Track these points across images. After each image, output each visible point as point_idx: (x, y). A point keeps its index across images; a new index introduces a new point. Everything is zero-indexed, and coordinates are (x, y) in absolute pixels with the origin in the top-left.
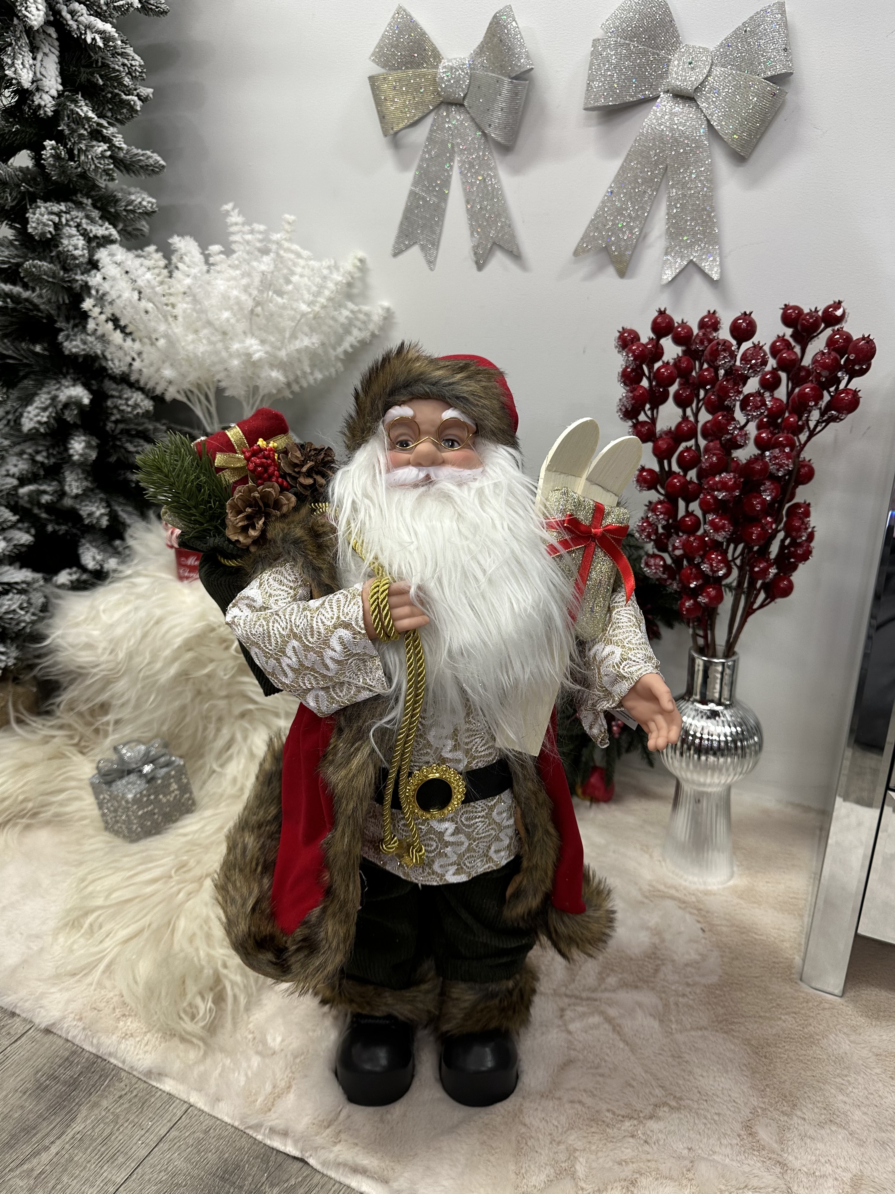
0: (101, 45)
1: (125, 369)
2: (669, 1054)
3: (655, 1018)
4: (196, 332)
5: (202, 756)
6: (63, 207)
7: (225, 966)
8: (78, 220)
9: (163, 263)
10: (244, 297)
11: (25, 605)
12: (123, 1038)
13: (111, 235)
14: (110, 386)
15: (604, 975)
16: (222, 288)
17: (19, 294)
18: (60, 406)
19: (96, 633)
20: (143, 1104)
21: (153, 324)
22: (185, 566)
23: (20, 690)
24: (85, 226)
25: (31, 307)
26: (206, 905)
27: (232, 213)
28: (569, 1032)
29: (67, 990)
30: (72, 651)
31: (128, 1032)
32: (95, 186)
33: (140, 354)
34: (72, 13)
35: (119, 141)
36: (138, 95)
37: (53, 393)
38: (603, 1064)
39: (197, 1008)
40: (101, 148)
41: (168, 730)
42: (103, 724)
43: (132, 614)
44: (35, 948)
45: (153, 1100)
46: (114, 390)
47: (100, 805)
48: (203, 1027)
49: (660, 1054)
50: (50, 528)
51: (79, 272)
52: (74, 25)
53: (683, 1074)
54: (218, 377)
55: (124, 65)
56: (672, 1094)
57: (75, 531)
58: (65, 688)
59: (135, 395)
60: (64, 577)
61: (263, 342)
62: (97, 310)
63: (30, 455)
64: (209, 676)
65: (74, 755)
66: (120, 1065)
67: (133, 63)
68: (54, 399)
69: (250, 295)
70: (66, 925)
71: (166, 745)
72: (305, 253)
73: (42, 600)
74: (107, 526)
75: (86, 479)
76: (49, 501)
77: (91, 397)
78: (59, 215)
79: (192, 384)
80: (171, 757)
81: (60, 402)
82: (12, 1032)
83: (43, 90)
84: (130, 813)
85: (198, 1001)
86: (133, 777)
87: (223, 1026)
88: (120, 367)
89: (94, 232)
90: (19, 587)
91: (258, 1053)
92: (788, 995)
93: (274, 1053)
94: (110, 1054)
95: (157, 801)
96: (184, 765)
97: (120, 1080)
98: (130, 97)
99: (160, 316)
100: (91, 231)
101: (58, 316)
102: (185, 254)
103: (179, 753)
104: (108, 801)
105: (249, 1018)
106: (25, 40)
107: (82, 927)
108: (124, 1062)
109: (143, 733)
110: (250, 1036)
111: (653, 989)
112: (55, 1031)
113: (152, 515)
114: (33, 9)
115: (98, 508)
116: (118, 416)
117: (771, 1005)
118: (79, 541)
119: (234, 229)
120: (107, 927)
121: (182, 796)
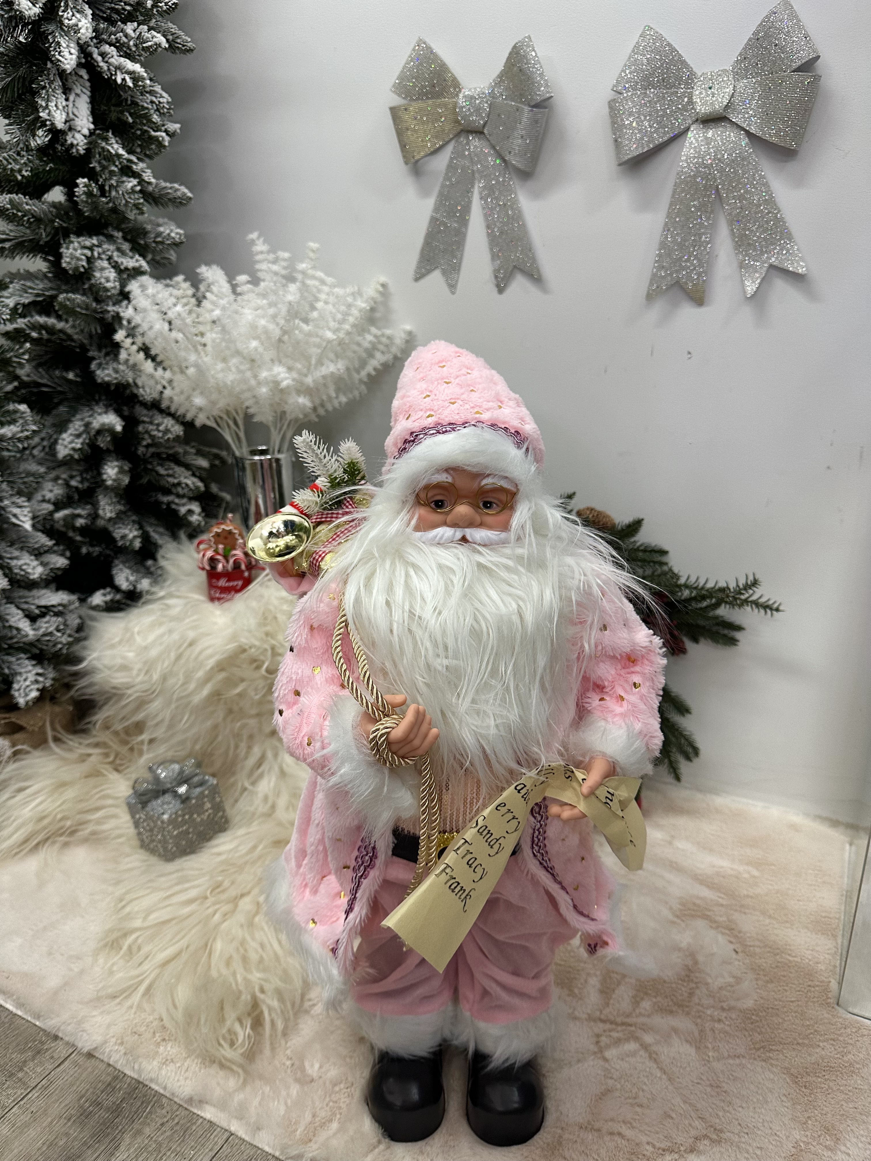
0: (131, 85)
1: (156, 395)
2: (708, 1083)
3: (691, 1044)
4: (224, 360)
5: (234, 774)
6: (95, 241)
7: (262, 991)
8: (109, 253)
9: (191, 292)
10: (271, 326)
11: (62, 627)
12: (164, 1063)
13: (141, 266)
14: (141, 412)
15: (638, 999)
16: (250, 317)
17: (53, 326)
18: (93, 433)
19: (131, 655)
20: (185, 1132)
21: (183, 354)
22: (217, 587)
23: (57, 709)
24: (116, 259)
25: (64, 337)
26: (242, 926)
27: (257, 242)
28: (606, 1060)
29: (109, 1013)
30: (107, 672)
31: (169, 1058)
32: (125, 219)
33: (170, 382)
34: (103, 55)
35: (148, 176)
36: (166, 131)
37: (87, 419)
38: (641, 1093)
39: (236, 1034)
40: (131, 183)
41: (201, 748)
42: (137, 743)
43: (166, 636)
44: (76, 970)
45: (194, 1128)
46: (145, 415)
47: (137, 824)
48: (242, 1054)
49: (698, 1083)
50: (84, 550)
51: (111, 303)
52: (104, 66)
53: (722, 1104)
54: (247, 404)
55: (152, 102)
56: (711, 1126)
57: (108, 552)
58: (100, 708)
59: (166, 421)
60: (98, 598)
61: (290, 369)
62: (129, 341)
63: (65, 480)
64: (240, 695)
65: (110, 773)
66: (162, 1091)
67: (161, 100)
68: (87, 425)
69: (277, 324)
70: (105, 946)
71: (199, 765)
72: (329, 280)
73: (77, 621)
74: (140, 548)
75: (119, 502)
76: (84, 525)
77: (123, 424)
78: (91, 249)
79: (221, 411)
80: (204, 776)
81: (93, 428)
82: (56, 1056)
83: (75, 130)
84: (166, 833)
85: (237, 1027)
86: (168, 797)
87: (261, 1052)
88: (151, 394)
89: (125, 264)
90: (56, 610)
91: (297, 1080)
92: (826, 1021)
93: (312, 1081)
94: (152, 1080)
95: (192, 820)
96: (217, 784)
97: (162, 1107)
98: (158, 134)
99: (190, 346)
100: (122, 263)
101: (91, 345)
102: (213, 283)
103: (211, 770)
104: (144, 821)
105: (286, 1043)
106: (58, 83)
107: (121, 949)
108: (165, 1088)
109: (176, 751)
110: (288, 1063)
111: (688, 1014)
112: (97, 1055)
113: (182, 535)
114: (66, 53)
115: (131, 530)
116: (149, 441)
117: (809, 1031)
118: (112, 562)
119: (259, 257)
120: (145, 949)
121: (215, 815)
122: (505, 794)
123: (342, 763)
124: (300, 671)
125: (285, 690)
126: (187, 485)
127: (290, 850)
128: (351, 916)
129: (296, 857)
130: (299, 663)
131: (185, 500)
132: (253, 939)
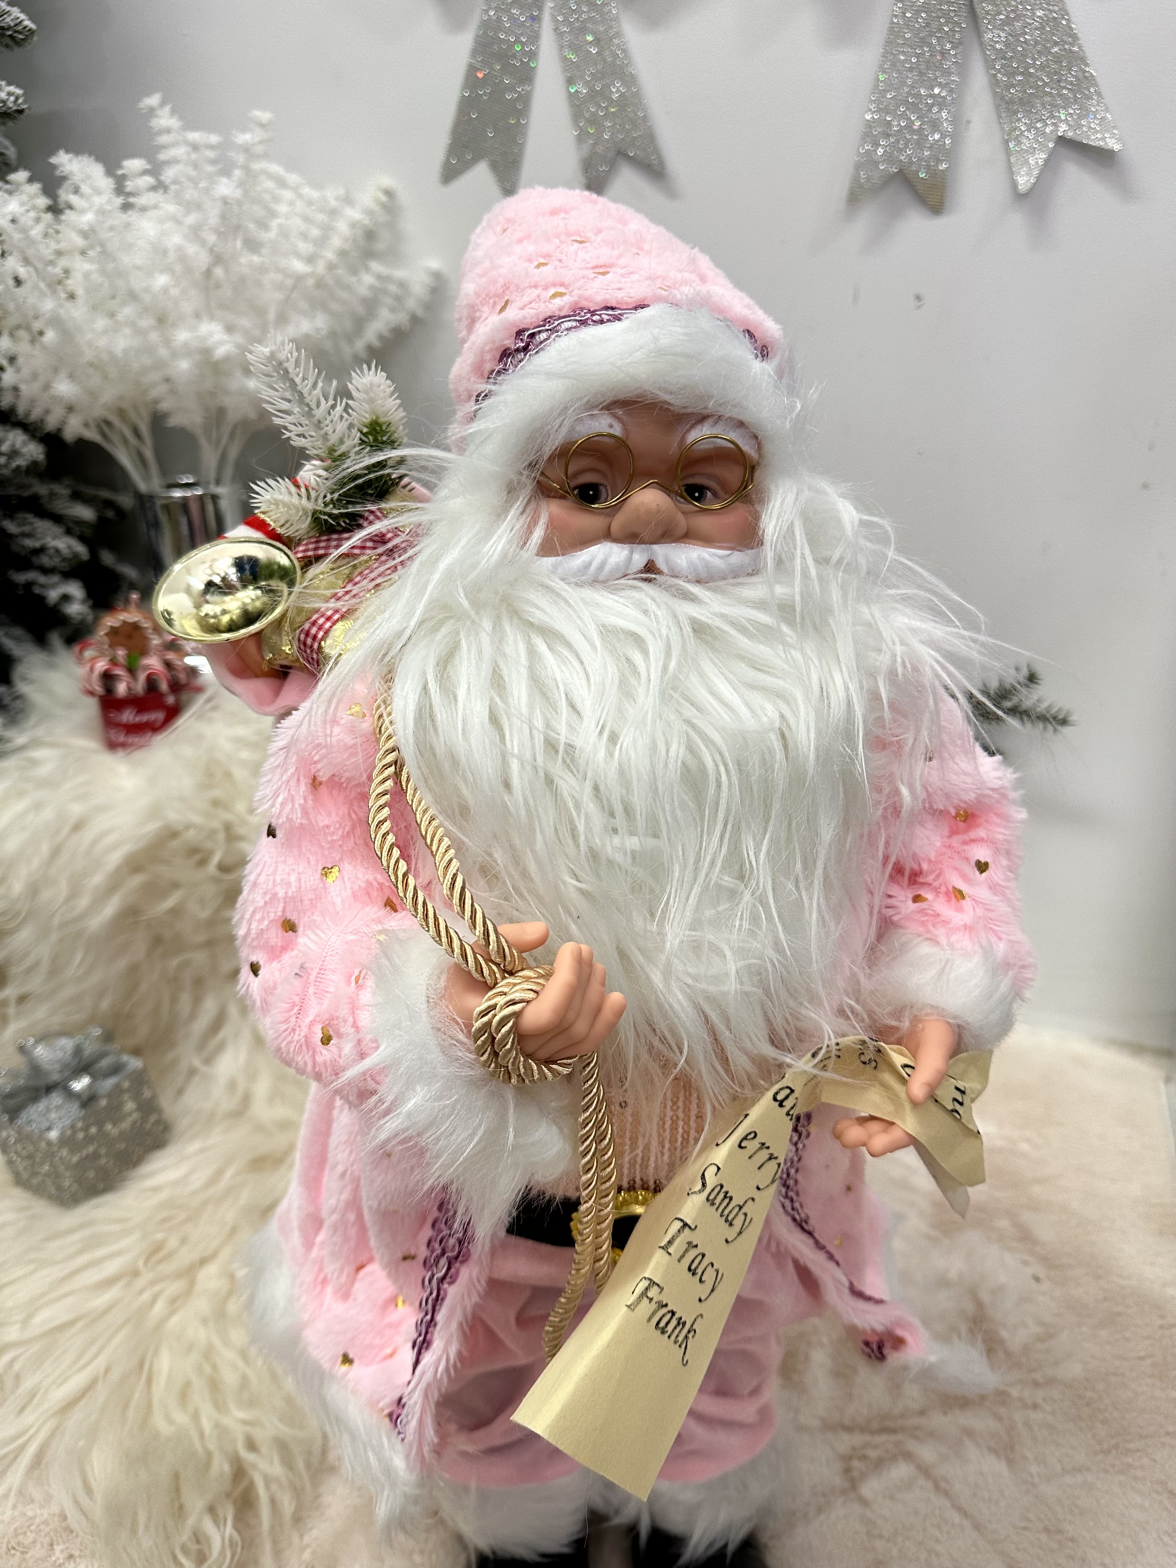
3: (997, 1455)
4: (111, 313)
5: (172, 1046)
7: (250, 1446)
9: (43, 201)
10: (192, 249)
16: (152, 234)
21: (31, 302)
22: (119, 725)
26: (205, 1321)
27: (159, 112)
28: (864, 1502)
33: (12, 359)
39: (206, 1539)
41: (111, 1007)
43: (31, 817)
49: (1025, 1528)
54: (154, 393)
59: (11, 435)
61: (230, 329)
64: (175, 913)
69: (203, 243)
71: (108, 1037)
72: (293, 178)
79: (109, 409)
80: (119, 1055)
84: (57, 1161)
85: (209, 1526)
86: (56, 1099)
95: (103, 1134)
96: (144, 1068)
99: (42, 285)
102: (81, 182)
103: (130, 1044)
105: (302, 1536)
109: (67, 1015)
113: (55, 639)
119: (163, 139)
120: (28, 1384)
121: (144, 1119)
122: (755, 1112)
123: (409, 1085)
124: (293, 878)
125: (261, 920)
126: (57, 551)
127: (289, 1211)
128: (428, 1358)
129: (301, 1228)
130: (290, 861)
131: (55, 579)
132: (227, 1343)
